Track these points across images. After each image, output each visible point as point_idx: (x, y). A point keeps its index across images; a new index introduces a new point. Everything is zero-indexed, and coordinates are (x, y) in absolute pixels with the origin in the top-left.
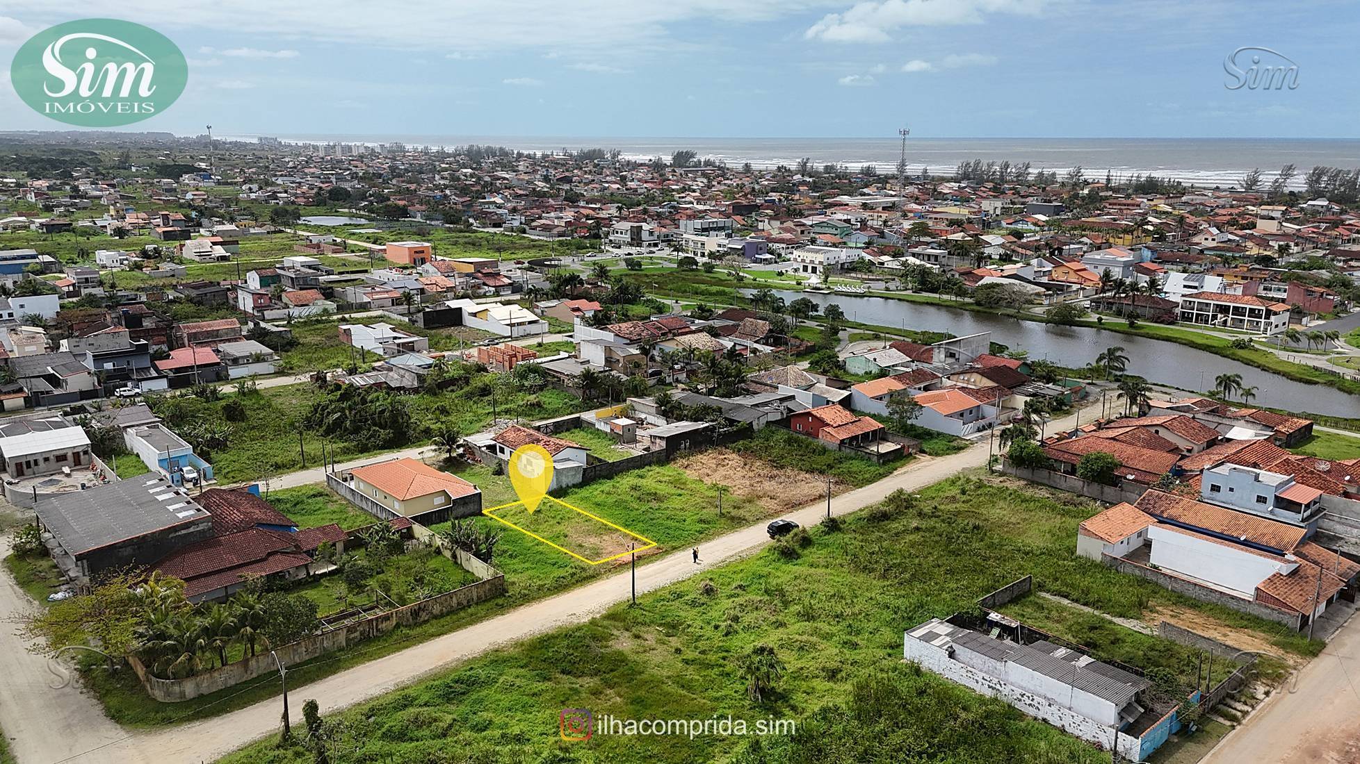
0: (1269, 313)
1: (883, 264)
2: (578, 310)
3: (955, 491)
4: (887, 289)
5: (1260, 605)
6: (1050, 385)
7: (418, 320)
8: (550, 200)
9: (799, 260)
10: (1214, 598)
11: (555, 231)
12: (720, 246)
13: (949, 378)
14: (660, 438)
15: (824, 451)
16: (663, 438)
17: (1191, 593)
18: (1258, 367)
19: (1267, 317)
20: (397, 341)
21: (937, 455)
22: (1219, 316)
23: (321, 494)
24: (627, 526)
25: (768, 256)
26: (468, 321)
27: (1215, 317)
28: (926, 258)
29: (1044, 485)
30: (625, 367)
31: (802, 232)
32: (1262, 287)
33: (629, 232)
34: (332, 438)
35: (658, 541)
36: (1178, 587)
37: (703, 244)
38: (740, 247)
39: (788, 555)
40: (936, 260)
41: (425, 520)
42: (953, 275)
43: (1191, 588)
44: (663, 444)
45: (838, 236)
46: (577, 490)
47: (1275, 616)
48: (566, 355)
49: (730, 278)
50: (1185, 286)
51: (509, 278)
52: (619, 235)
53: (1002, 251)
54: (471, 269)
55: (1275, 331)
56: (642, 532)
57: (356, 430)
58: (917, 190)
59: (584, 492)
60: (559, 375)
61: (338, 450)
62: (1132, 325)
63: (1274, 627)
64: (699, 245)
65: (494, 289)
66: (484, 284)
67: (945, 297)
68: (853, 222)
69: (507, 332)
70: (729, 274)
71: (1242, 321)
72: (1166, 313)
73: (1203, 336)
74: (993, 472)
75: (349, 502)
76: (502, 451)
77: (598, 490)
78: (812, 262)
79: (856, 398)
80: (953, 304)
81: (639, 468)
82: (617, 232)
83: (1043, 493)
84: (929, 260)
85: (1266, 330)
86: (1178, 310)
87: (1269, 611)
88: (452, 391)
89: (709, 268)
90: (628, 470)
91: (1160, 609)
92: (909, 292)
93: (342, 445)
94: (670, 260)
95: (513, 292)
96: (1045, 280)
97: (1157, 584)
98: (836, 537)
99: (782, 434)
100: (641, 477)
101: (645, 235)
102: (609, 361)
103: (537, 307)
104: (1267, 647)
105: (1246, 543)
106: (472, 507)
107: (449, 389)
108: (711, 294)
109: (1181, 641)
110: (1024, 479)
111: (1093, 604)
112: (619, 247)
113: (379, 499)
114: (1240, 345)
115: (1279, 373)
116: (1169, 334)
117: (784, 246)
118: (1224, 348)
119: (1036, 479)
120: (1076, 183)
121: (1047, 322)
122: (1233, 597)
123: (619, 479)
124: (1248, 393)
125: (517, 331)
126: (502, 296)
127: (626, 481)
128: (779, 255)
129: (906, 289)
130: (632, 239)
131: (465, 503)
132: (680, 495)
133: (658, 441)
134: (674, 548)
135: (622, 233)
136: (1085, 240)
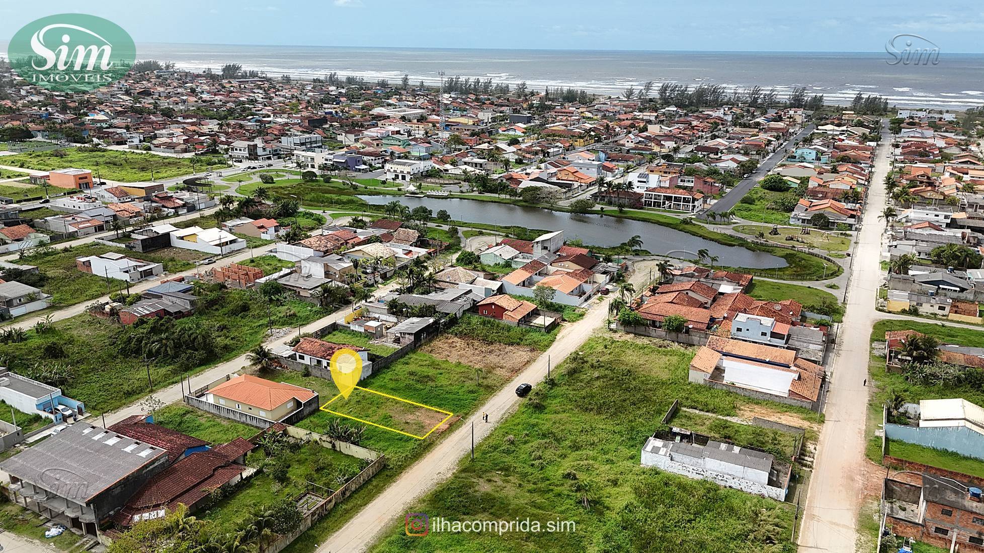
0: (694, 200)
1: (447, 170)
2: (262, 227)
3: (600, 348)
4: (462, 192)
5: (791, 399)
6: (610, 264)
7: (137, 246)
9: (392, 170)
10: (767, 397)
11: (178, 148)
12: (326, 160)
13: (551, 265)
14: (409, 334)
15: (509, 329)
16: (412, 334)
17: (754, 396)
18: (700, 236)
19: (693, 202)
20: (140, 269)
21: (573, 321)
22: (667, 202)
23: (188, 412)
24: (426, 403)
25: (363, 167)
26: (175, 242)
27: (664, 203)
28: (474, 165)
29: (645, 336)
30: (341, 276)
31: (378, 145)
32: (680, 180)
33: (247, 149)
34: (157, 363)
35: (453, 411)
36: (747, 394)
37: (313, 159)
38: (344, 161)
39: (539, 408)
40: (481, 167)
41: (291, 421)
42: (502, 180)
43: (755, 393)
44: (412, 338)
45: (401, 147)
46: (372, 380)
47: (799, 404)
48: (288, 271)
49: (346, 187)
50: (639, 181)
51: (182, 200)
52: (238, 151)
53: (517, 157)
54: (143, 193)
55: (698, 210)
56: (440, 406)
57: (176, 356)
58: (426, 101)
59: (378, 381)
60: (295, 289)
61: (169, 372)
62: (621, 211)
63: (800, 410)
64: (309, 159)
65: (173, 210)
66: (164, 206)
67: (503, 196)
68: (402, 132)
69: (218, 250)
70: (344, 183)
71: (678, 205)
72: (637, 202)
73: (662, 216)
74: (611, 330)
75: (214, 414)
76: (302, 358)
77: (386, 377)
78: (402, 172)
79: (506, 286)
80: (509, 201)
81: (402, 357)
82: (236, 150)
83: (645, 341)
84: (476, 166)
85: (693, 209)
86: (643, 200)
87: (795, 401)
88: (217, 309)
89: (327, 180)
90: (396, 360)
91: (742, 407)
92: (476, 193)
93: (170, 368)
94: (296, 174)
95: (188, 211)
96: (554, 180)
97: (737, 394)
98: (557, 391)
99: (475, 319)
100: (407, 364)
101: (260, 152)
102: (327, 274)
103: (225, 226)
104: (801, 421)
105: (769, 363)
106: (314, 406)
107: (214, 308)
108: (344, 203)
109: (764, 426)
110: (632, 333)
111: (713, 411)
112: (241, 162)
113: (243, 409)
114: (685, 222)
115: (712, 240)
116: (643, 216)
117: (373, 158)
118: (677, 225)
119: (637, 332)
120: (522, 93)
121: (571, 212)
122: (777, 396)
123: (394, 368)
124: (714, 259)
125: (226, 249)
126: (181, 215)
127: (400, 369)
128: (370, 165)
129: (473, 191)
130: (249, 154)
131: (310, 404)
132: (441, 374)
133: (407, 336)
134: (466, 414)
135: (240, 150)
136: (558, 144)
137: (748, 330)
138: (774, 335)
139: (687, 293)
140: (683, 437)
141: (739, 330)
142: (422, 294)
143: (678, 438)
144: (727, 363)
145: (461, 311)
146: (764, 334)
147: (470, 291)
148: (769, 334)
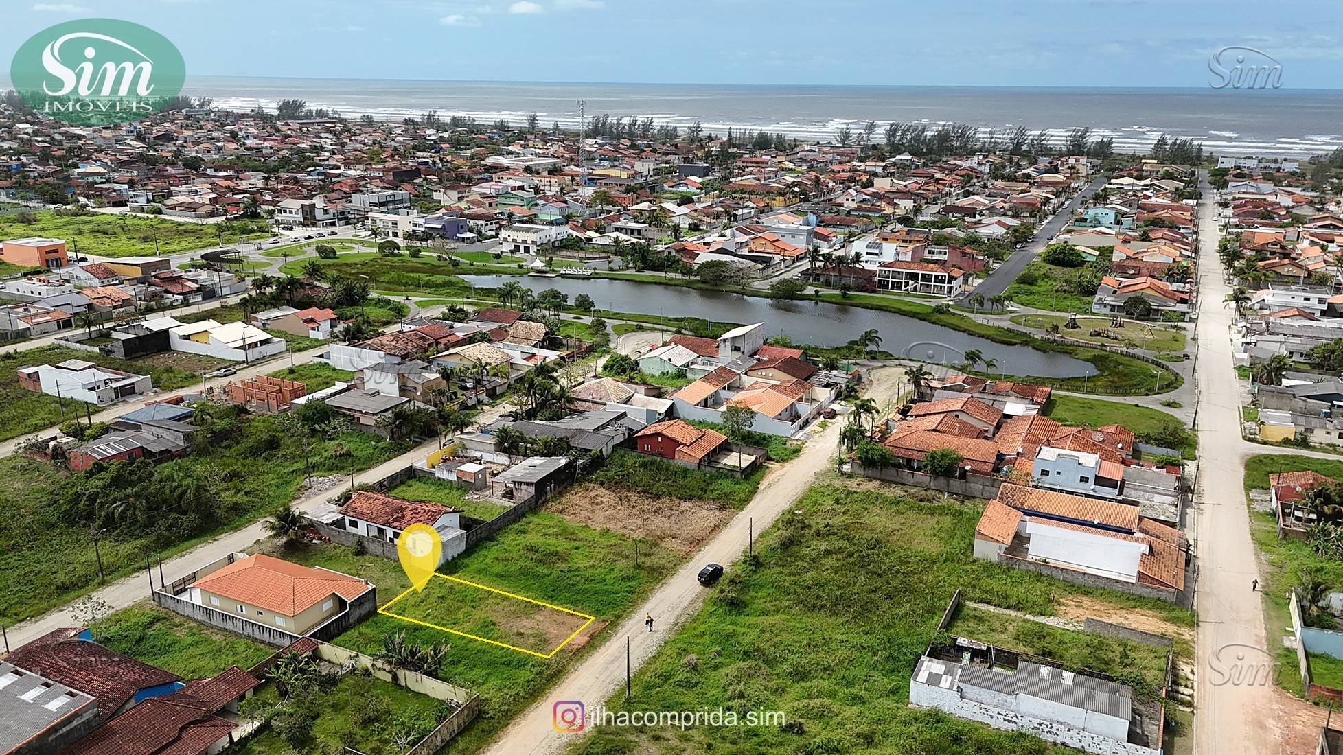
0: (951, 279)
1: (591, 239)
2: (311, 320)
3: (829, 504)
4: (611, 269)
5: (1142, 586)
6: (834, 372)
7: (116, 350)
8: (168, 168)
9: (510, 239)
10: (1101, 584)
11: (201, 211)
12: (415, 225)
13: (746, 374)
14: (527, 484)
15: (685, 473)
16: (532, 484)
17: (1081, 581)
18: (964, 331)
19: (949, 282)
20: (114, 385)
21: (784, 461)
22: (911, 282)
23: (157, 619)
24: (551, 599)
25: (469, 235)
26: (177, 344)
27: (907, 284)
28: (629, 232)
29: (897, 483)
30: (424, 394)
31: (490, 205)
32: (927, 251)
33: (300, 211)
34: (118, 535)
35: (596, 612)
36: (1069, 577)
37: (395, 224)
38: (440, 226)
39: (736, 605)
40: (639, 234)
41: (327, 634)
42: (670, 253)
43: (1082, 576)
44: (532, 490)
45: (525, 207)
46: (466, 561)
47: (1155, 594)
48: (344, 386)
49: (442, 263)
50: (868, 253)
51: (196, 282)
52: (288, 214)
53: (690, 221)
54: (138, 273)
55: (956, 293)
56: (574, 603)
57: (151, 523)
58: (561, 148)
59: (476, 562)
60: (352, 413)
61: (136, 550)
62: (844, 295)
63: (1157, 604)
64: (390, 225)
65: (181, 297)
66: (167, 291)
67: (671, 275)
68: (526, 188)
69: (240, 356)
70: (439, 258)
71: (928, 286)
72: (867, 282)
73: (906, 303)
74: (843, 474)
75: (201, 623)
76: (354, 524)
77: (489, 555)
78: (524, 241)
79: (678, 406)
80: (680, 282)
81: (515, 521)
82: (285, 212)
83: (898, 491)
84: (632, 233)
85: (949, 292)
86: (876, 279)
87: (1150, 590)
88: (228, 447)
89: (415, 253)
90: (505, 526)
91: (1062, 600)
92: (632, 272)
93: (139, 543)
94: (370, 245)
95: (204, 299)
96: (745, 252)
97: (1052, 577)
98: (764, 575)
99: (631, 459)
100: (523, 532)
101: (319, 214)
102: (403, 390)
103: (256, 319)
104: (1161, 624)
105: (1099, 526)
106: (367, 607)
107: (224, 444)
108: (438, 286)
109: (1104, 633)
110: (877, 479)
111: (1017, 607)
112: (291, 229)
113: (249, 614)
114: (939, 310)
115: (983, 337)
116: (876, 302)
117: (483, 223)
118: (928, 314)
119: (883, 477)
120: (695, 139)
121: (771, 297)
122: (1118, 582)
123: (502, 540)
124: (989, 364)
125: (254, 354)
126: (193, 304)
127: (512, 541)
128: (479, 233)
129: (628, 268)
130: (305, 218)
131: (361, 604)
132: (577, 548)
133: (524, 487)
134: (618, 617)
135: (291, 212)
136: (749, 203)
137: (1059, 473)
138: (1100, 481)
139: (957, 416)
140: (976, 653)
141: (1045, 473)
142: (550, 419)
143: (967, 656)
144: (1034, 528)
145: (610, 445)
146: (1084, 480)
147: (624, 414)
148: (1092, 480)
